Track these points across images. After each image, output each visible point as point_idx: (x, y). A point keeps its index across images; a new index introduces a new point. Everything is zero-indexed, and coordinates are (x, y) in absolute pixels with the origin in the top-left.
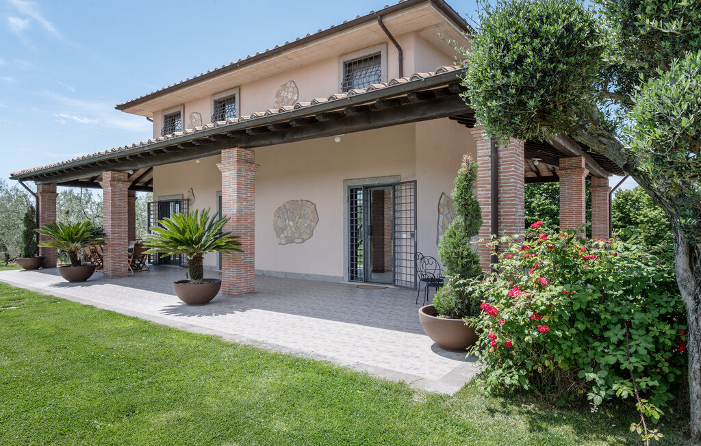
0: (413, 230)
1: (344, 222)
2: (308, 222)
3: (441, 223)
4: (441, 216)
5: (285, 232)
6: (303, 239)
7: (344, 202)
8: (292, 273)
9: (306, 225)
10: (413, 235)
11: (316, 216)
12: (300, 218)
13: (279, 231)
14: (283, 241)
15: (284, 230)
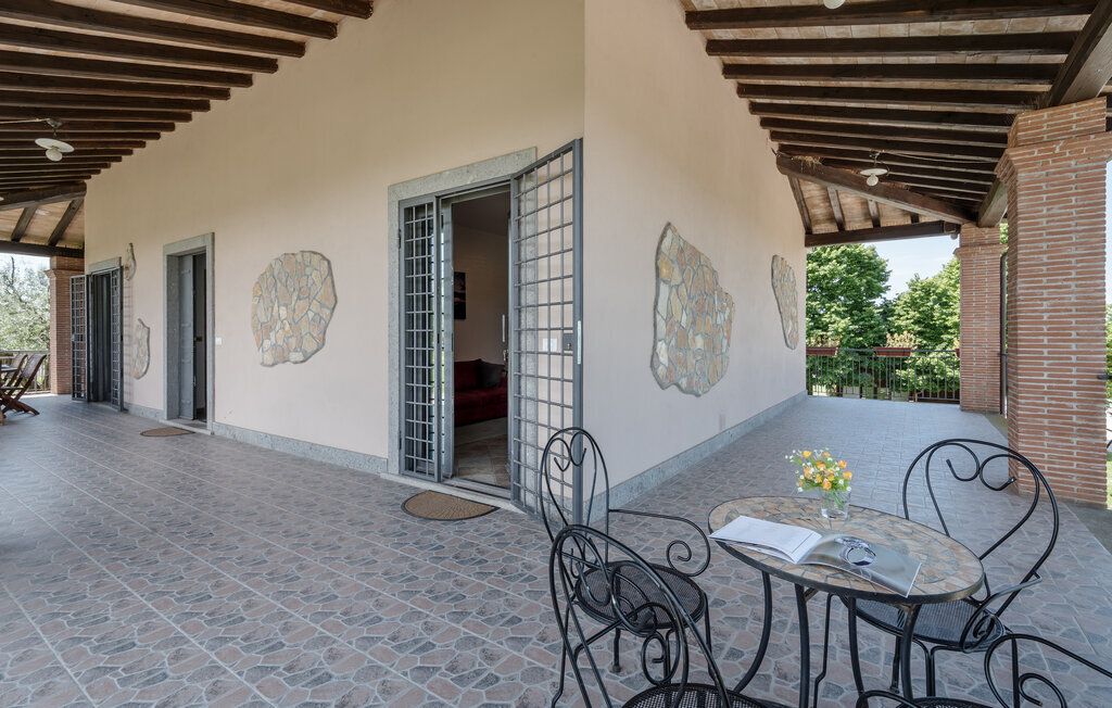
0: (569, 323)
1: (391, 304)
2: (315, 306)
3: (662, 307)
4: (664, 289)
5: (272, 334)
6: (304, 353)
7: (390, 248)
8: (283, 438)
9: (311, 314)
10: (569, 342)
11: (330, 290)
12: (299, 298)
13: (263, 330)
14: (269, 358)
15: (271, 329)
